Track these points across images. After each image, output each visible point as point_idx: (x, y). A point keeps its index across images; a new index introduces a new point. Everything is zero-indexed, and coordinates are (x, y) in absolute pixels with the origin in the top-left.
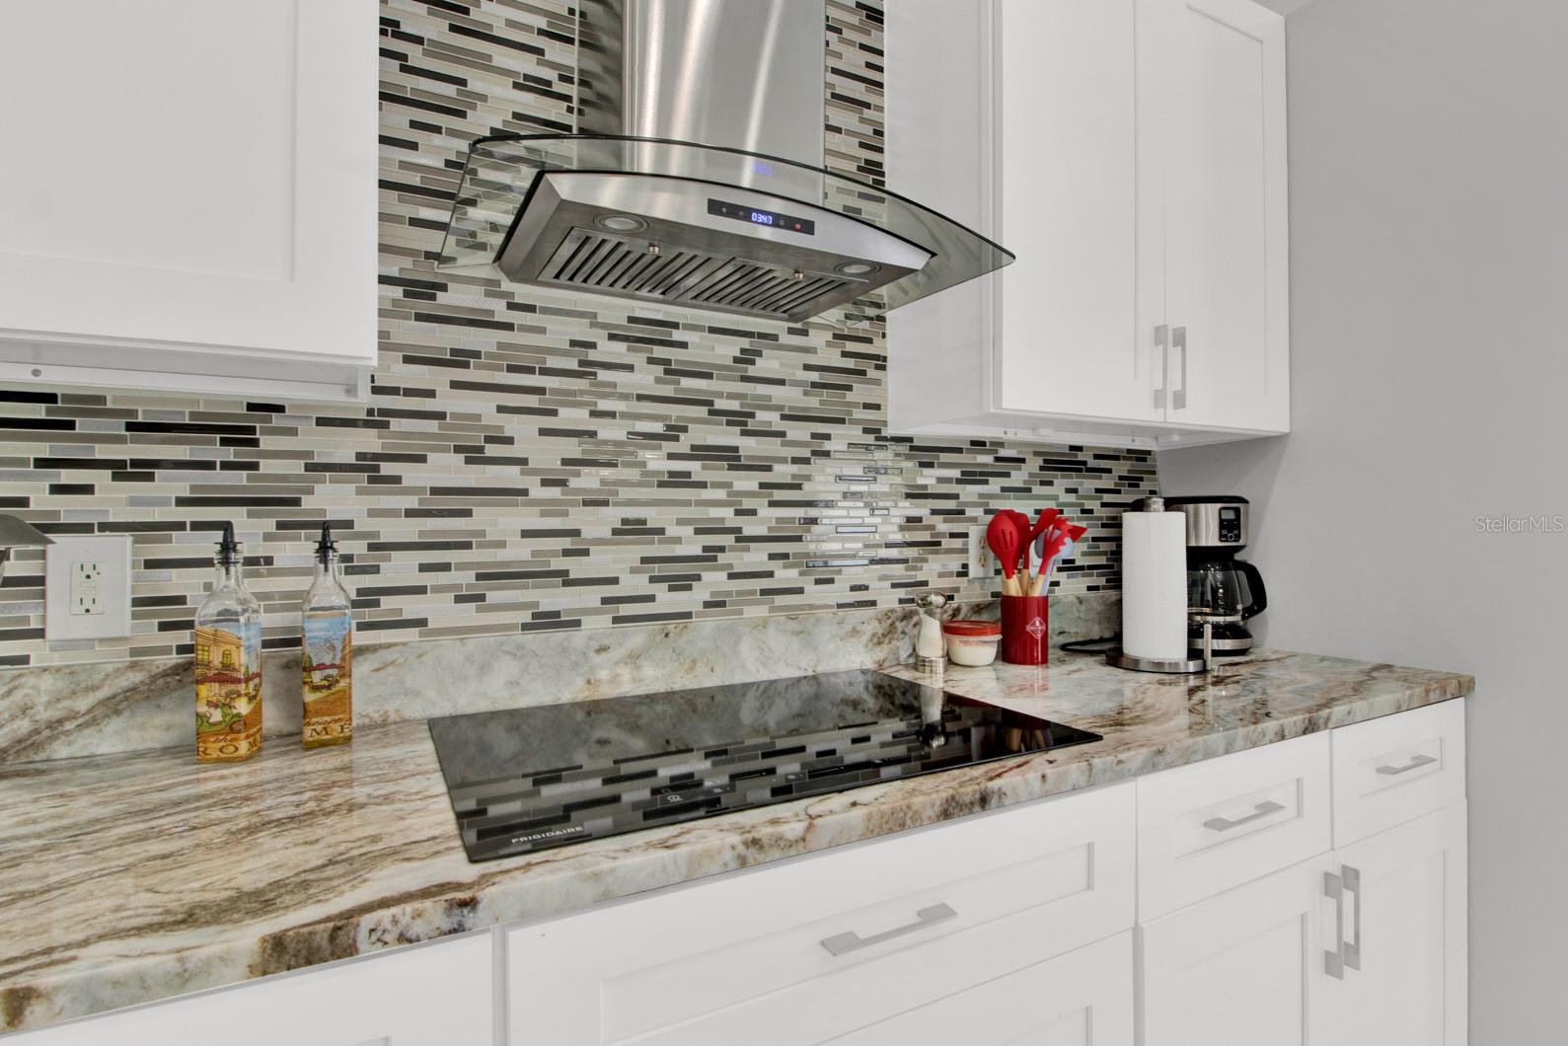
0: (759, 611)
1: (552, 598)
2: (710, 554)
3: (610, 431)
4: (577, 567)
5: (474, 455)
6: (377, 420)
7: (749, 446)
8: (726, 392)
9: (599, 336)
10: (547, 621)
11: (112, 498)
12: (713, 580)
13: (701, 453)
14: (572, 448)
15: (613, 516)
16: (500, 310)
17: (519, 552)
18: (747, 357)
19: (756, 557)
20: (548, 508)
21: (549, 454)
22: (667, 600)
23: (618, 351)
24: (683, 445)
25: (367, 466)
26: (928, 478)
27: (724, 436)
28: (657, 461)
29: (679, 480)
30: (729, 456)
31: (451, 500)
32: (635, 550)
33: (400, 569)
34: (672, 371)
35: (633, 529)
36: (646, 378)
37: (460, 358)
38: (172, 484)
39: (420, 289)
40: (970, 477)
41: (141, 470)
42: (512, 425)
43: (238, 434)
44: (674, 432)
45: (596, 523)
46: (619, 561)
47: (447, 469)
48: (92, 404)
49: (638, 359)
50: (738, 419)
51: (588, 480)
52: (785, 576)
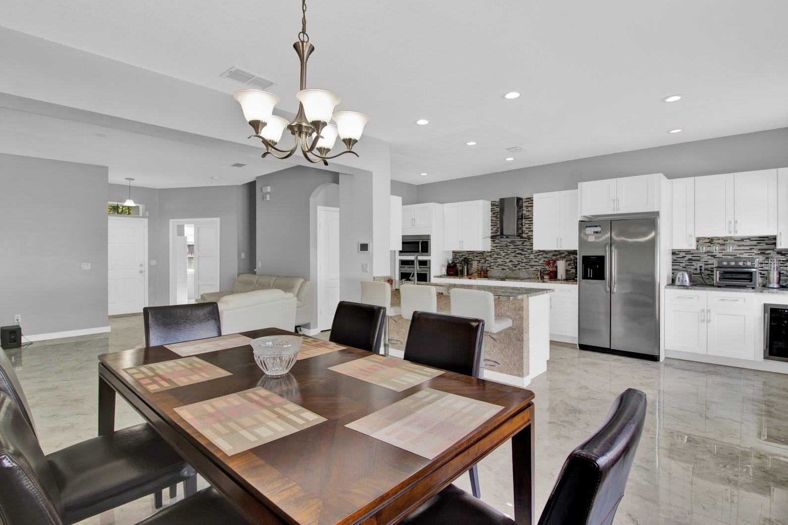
0: (524, 270)
1: (504, 267)
2: (519, 264)
3: (510, 252)
4: (506, 265)
5: (498, 255)
6: (491, 252)
7: (523, 253)
8: (520, 247)
9: (508, 243)
10: (503, 269)
11: (476, 258)
12: (519, 267)
13: (518, 254)
14: (505, 254)
15: (509, 260)
16: (500, 242)
17: (501, 263)
18: (523, 243)
19: (524, 265)
20: (504, 259)
21: (503, 254)
22: (514, 268)
23: (510, 244)
24: (516, 253)
25: (490, 255)
26: (547, 256)
27: (521, 252)
28: (513, 255)
29: (515, 256)
30: (521, 254)
31: (496, 259)
32: (511, 263)
33: (492, 264)
34: (515, 246)
35: (511, 261)
36: (512, 247)
37: (497, 246)
38: (479, 257)
39: (494, 241)
40: (554, 255)
41: (477, 256)
42: (500, 252)
43: (482, 254)
44: (515, 252)
45: (507, 261)
46: (510, 264)
47: (496, 256)
48: (475, 252)
49: (511, 245)
50: (522, 250)
51: (507, 256)
52: (527, 267)
